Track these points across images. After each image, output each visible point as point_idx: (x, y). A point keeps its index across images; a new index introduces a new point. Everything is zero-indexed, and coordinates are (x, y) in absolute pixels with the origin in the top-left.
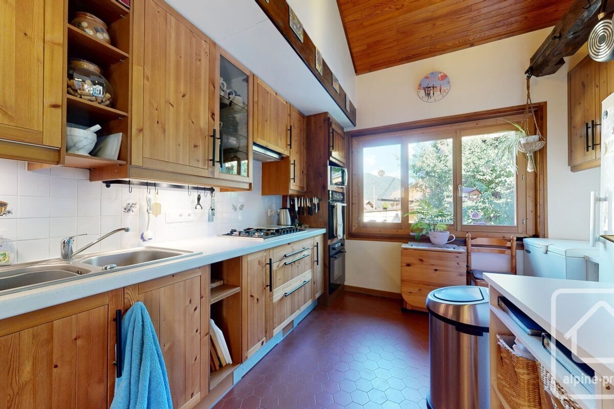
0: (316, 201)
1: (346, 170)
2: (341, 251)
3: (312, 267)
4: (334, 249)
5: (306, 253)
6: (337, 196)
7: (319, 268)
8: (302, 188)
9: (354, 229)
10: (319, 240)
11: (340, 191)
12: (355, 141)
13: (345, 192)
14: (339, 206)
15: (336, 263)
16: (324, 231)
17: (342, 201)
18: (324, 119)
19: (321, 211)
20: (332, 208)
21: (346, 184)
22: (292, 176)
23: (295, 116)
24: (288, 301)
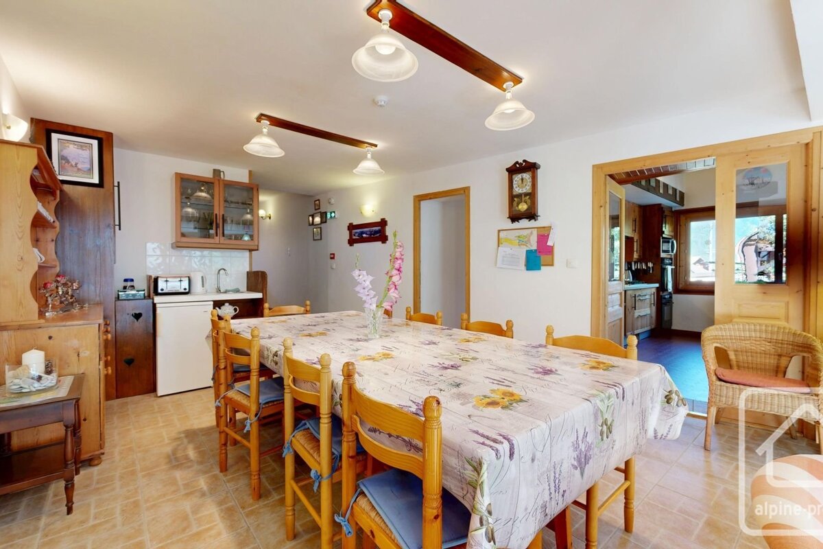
0: (650, 265)
1: (675, 242)
2: (670, 302)
3: (651, 307)
4: (665, 298)
5: (647, 297)
6: (667, 261)
7: (654, 308)
8: (639, 256)
9: (681, 286)
10: (654, 290)
11: (669, 257)
12: (682, 218)
13: (673, 257)
14: (669, 268)
15: (666, 309)
16: (657, 285)
17: (671, 264)
18: (658, 208)
19: (654, 272)
20: (663, 271)
21: (675, 251)
22: (635, 249)
23: (637, 209)
24: (640, 319)
